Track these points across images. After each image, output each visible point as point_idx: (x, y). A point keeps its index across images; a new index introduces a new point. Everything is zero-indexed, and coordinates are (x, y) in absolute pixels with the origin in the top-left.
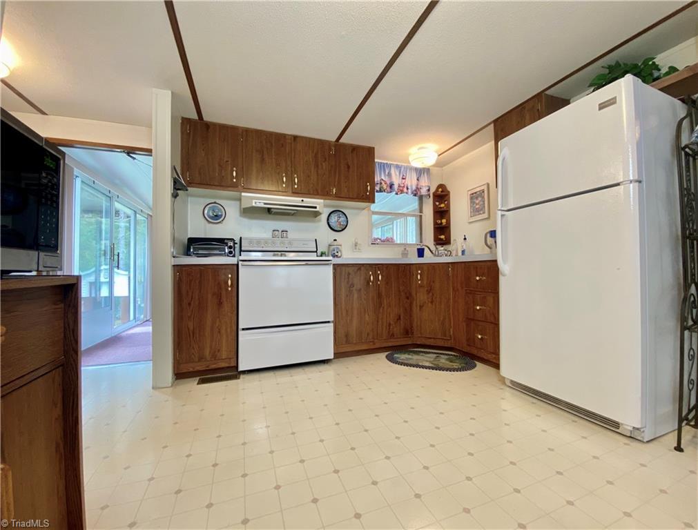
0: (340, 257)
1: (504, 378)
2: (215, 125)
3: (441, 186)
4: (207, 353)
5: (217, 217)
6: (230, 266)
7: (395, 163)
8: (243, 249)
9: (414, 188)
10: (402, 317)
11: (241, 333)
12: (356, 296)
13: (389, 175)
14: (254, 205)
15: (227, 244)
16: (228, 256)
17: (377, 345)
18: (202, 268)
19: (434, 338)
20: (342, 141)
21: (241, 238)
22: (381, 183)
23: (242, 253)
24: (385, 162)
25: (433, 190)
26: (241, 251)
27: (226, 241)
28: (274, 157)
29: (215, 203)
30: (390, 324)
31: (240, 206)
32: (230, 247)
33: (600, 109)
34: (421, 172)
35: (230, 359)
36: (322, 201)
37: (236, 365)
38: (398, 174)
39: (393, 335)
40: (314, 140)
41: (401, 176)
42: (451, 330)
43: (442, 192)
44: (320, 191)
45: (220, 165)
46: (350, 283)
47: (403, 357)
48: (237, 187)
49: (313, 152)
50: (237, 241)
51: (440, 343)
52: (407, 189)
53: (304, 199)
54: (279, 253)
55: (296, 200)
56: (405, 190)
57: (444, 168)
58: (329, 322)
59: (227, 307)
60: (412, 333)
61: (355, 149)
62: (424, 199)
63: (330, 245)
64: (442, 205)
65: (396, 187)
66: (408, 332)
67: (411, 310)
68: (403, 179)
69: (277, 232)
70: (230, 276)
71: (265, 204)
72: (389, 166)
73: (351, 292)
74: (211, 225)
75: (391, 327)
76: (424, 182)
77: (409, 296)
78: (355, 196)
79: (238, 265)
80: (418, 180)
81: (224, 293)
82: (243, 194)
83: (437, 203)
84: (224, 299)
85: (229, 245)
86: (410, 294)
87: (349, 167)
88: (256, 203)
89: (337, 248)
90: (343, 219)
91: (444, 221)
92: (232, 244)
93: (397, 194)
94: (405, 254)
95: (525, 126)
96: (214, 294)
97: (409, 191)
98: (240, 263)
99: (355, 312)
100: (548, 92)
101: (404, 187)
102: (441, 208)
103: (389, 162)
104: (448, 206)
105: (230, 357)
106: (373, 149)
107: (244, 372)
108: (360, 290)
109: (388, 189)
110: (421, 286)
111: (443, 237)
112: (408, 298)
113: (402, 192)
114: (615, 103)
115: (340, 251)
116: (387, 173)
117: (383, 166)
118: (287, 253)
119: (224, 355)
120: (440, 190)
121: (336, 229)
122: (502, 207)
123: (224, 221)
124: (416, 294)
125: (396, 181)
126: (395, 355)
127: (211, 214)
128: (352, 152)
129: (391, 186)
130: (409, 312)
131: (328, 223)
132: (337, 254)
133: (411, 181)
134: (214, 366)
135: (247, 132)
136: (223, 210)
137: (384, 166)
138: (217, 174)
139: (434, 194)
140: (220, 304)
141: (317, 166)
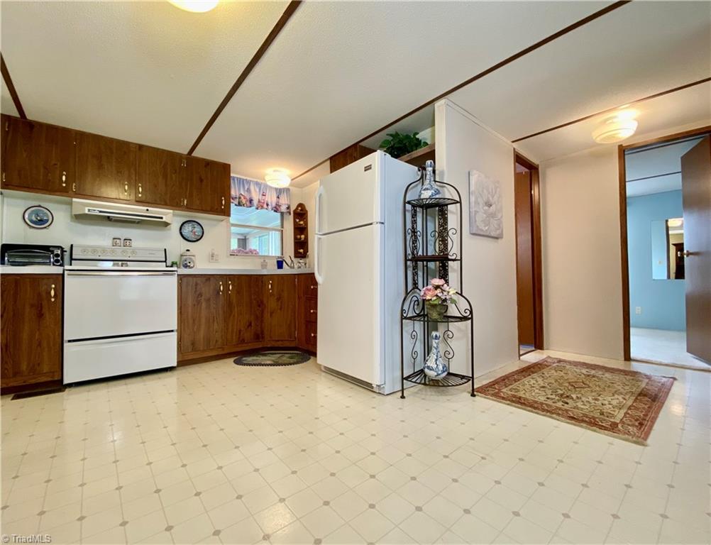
0: (192, 267)
1: (320, 365)
2: (41, 125)
3: (301, 205)
4: (24, 367)
5: (41, 222)
6: (54, 276)
7: (256, 180)
8: (74, 257)
9: (274, 205)
10: (253, 325)
11: (66, 345)
12: (204, 305)
13: (249, 190)
14: (87, 212)
15: (52, 252)
16: (54, 265)
17: (226, 352)
18: (19, 278)
19: (282, 341)
20: (194, 154)
21: (72, 246)
22: (240, 198)
23: (73, 262)
24: (245, 178)
25: (293, 208)
26: (72, 259)
27: (51, 249)
28: (114, 163)
29: (40, 206)
30: (240, 331)
31: (71, 212)
32: (57, 255)
33: (365, 170)
34: (280, 192)
35: (53, 372)
36: (171, 211)
37: (60, 378)
38: (258, 190)
39: (243, 340)
40: (164, 151)
41: (261, 193)
42: (296, 332)
43: (301, 210)
44: (168, 202)
45: (45, 168)
46: (198, 293)
47: (250, 359)
48: (68, 192)
49: (161, 163)
50: (67, 248)
51: (287, 344)
52: (267, 205)
53: (149, 208)
54: (120, 263)
55: (141, 209)
56: (265, 206)
57: (304, 189)
58: (172, 331)
59: (49, 318)
60: (263, 338)
61: (209, 164)
62: (285, 215)
63: (182, 256)
64: (302, 223)
65: (255, 202)
66: (258, 336)
67: (262, 317)
68: (263, 195)
69: (118, 241)
70: (53, 286)
71: (101, 212)
72: (249, 182)
73: (199, 302)
74: (32, 230)
75: (242, 334)
76: (284, 201)
77: (261, 304)
78: (209, 209)
79: (63, 275)
80: (278, 197)
81: (45, 303)
82: (74, 200)
83: (298, 220)
84: (45, 310)
85: (55, 252)
86: (262, 302)
87: (201, 181)
88: (89, 210)
89: (191, 259)
90: (198, 229)
91: (303, 236)
92: (59, 252)
93: (257, 209)
94: (264, 266)
95: (347, 165)
96: (32, 306)
97: (270, 207)
98: (66, 272)
99: (203, 320)
100: (361, 144)
101: (264, 203)
102: (300, 224)
103: (248, 179)
104: (306, 223)
105: (52, 370)
106: (229, 166)
107: (70, 385)
108: (209, 300)
109: (248, 203)
110: (272, 295)
111: (302, 251)
112: (259, 306)
113: (262, 207)
114: (371, 168)
115: (193, 262)
116: (246, 189)
117: (241, 182)
118: (128, 263)
119: (46, 368)
120: (300, 208)
121: (190, 239)
122: (319, 231)
123: (51, 227)
124: (268, 302)
125: (256, 197)
126: (244, 359)
127: (34, 218)
128: (206, 166)
129: (251, 201)
130: (260, 318)
131: (181, 233)
132: (189, 264)
133: (271, 199)
134: (33, 381)
135: (82, 136)
136: (49, 213)
137: (243, 181)
138: (41, 177)
139: (295, 212)
140: (40, 315)
141: (165, 176)
